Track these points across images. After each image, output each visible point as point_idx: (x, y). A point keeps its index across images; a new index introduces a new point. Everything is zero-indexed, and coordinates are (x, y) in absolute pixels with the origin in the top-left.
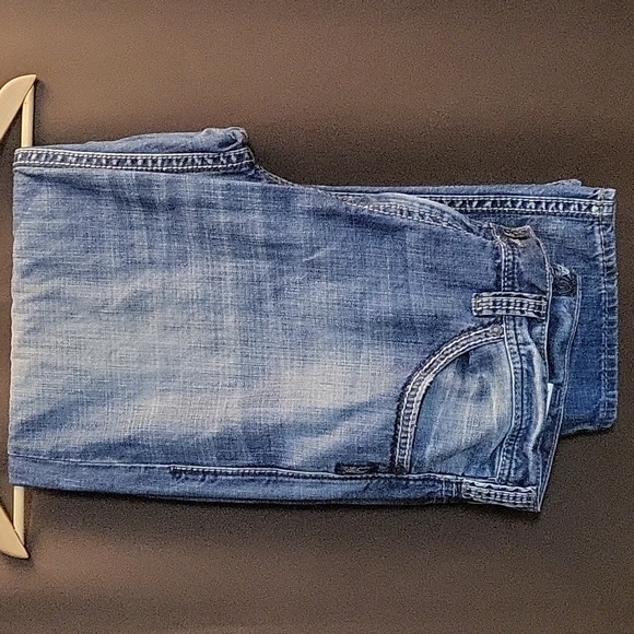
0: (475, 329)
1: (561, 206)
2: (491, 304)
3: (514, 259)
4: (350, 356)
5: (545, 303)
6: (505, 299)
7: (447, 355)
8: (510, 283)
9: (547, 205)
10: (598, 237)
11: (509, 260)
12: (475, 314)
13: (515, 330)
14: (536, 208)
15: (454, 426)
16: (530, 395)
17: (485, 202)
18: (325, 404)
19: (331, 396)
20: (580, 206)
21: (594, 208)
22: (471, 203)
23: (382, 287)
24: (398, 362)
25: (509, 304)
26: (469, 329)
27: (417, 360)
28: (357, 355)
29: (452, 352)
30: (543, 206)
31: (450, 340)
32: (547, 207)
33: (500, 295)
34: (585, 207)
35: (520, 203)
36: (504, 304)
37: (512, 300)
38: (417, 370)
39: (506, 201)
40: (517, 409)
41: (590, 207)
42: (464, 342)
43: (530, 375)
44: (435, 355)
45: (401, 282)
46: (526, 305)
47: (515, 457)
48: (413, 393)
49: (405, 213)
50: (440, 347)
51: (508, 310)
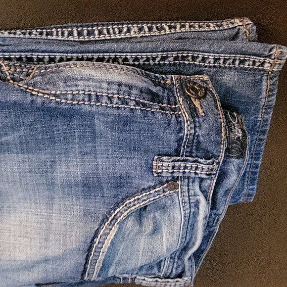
0: (154, 188)
1: (237, 62)
2: (170, 168)
3: (195, 132)
4: (43, 207)
5: (216, 166)
6: (183, 164)
7: (130, 207)
8: (189, 150)
9: (225, 60)
10: (265, 85)
11: (191, 134)
12: (155, 175)
13: (188, 186)
14: (214, 63)
15: (132, 255)
16: (193, 226)
17: (167, 57)
18: (23, 257)
19: (28, 250)
20: (254, 63)
21: (266, 65)
22: (154, 59)
23: (71, 154)
24: (86, 213)
25: (185, 168)
26: (149, 188)
27: (103, 210)
28: (50, 205)
29: (134, 205)
30: (221, 61)
31: (133, 195)
32: (224, 63)
33: (178, 161)
34: (258, 64)
35: (200, 59)
36: (182, 168)
37: (189, 165)
38: (103, 222)
39: (188, 56)
40: (182, 238)
41: (263, 64)
42: (145, 198)
43: (196, 215)
44: (119, 207)
45: (88, 150)
46: (200, 170)
47: (176, 260)
48: (100, 246)
49: (94, 97)
50: (123, 200)
51: (184, 173)
